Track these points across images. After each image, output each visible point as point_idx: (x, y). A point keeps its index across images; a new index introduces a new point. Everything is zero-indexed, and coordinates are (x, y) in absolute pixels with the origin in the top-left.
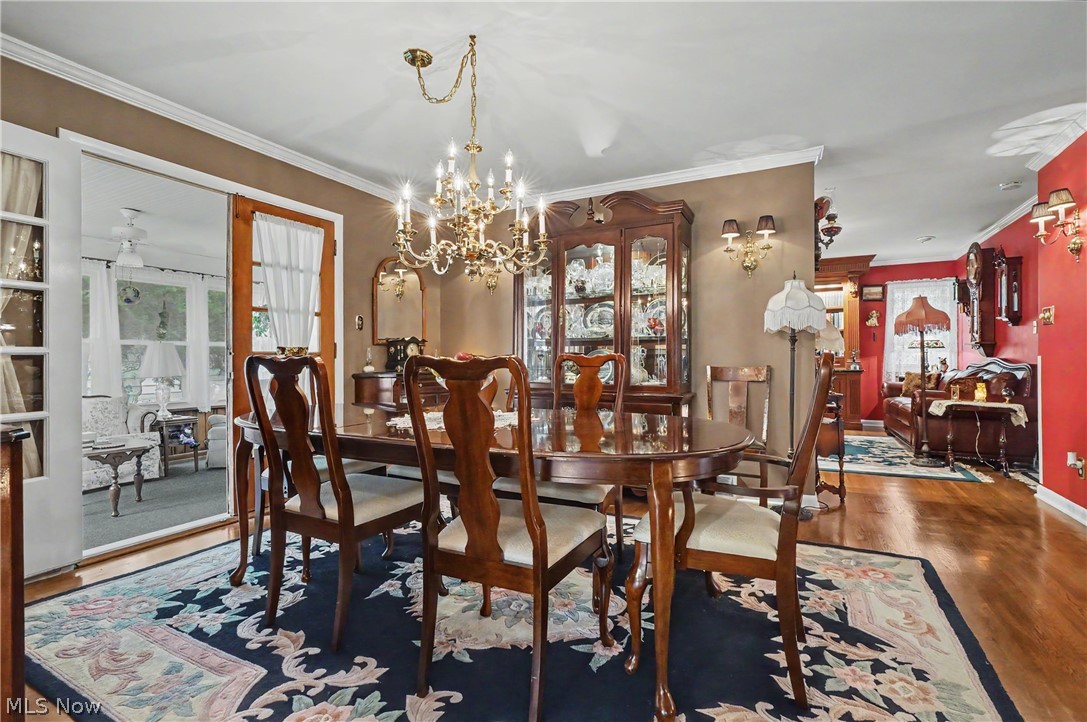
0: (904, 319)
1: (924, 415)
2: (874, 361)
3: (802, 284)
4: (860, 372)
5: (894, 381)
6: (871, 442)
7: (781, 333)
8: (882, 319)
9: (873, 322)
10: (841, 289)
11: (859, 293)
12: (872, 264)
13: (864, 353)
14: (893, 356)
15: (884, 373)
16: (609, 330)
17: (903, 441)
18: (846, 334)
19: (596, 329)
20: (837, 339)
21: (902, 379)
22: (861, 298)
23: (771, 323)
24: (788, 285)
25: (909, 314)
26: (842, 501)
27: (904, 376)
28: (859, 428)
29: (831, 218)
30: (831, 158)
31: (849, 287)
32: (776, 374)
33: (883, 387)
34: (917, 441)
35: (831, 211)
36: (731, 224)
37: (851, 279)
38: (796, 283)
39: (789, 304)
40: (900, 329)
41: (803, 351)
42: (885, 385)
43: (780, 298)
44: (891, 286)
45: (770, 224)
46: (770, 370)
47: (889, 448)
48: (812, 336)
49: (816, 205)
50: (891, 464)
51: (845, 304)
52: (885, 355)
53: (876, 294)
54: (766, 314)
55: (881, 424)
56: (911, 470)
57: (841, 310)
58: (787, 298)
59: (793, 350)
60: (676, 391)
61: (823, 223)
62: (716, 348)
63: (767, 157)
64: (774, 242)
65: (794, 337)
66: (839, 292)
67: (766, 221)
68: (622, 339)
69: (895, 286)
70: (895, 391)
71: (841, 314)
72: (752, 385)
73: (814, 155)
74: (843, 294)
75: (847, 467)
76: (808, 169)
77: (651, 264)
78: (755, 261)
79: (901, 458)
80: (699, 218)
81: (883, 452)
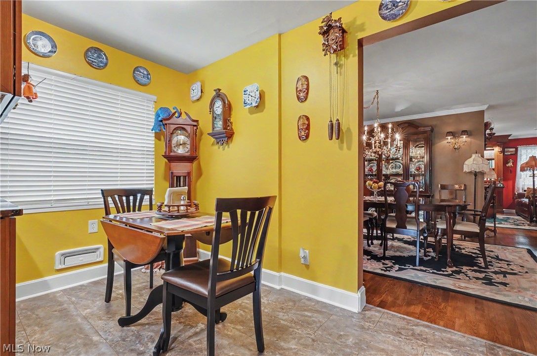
0: (524, 165)
1: (534, 205)
2: (510, 182)
3: (480, 155)
4: (503, 187)
5: (521, 191)
6: (508, 218)
7: (470, 172)
8: (515, 163)
9: (510, 164)
10: (493, 150)
11: (503, 152)
12: (509, 138)
13: (505, 179)
14: (521, 180)
15: (516, 188)
16: (400, 171)
17: (525, 218)
18: (496, 170)
19: (394, 170)
20: (493, 175)
21: (525, 191)
22: (504, 154)
23: (466, 169)
24: (474, 156)
25: (527, 163)
26: (495, 235)
27: (526, 189)
28: (502, 213)
29: (492, 129)
30: (490, 107)
31: (497, 149)
32: (468, 187)
33: (515, 194)
34: (531, 216)
35: (492, 126)
36: (449, 133)
37: (499, 146)
38: (477, 155)
39: (475, 162)
40: (523, 170)
41: (479, 179)
42: (516, 193)
43: (471, 160)
44: (520, 148)
45: (466, 133)
46: (465, 185)
47: (518, 220)
48: (482, 174)
49: (485, 125)
50: (518, 225)
51: (495, 156)
52: (517, 180)
53: (512, 151)
54: (464, 166)
55: (514, 211)
56: (527, 227)
57: (493, 159)
58: (474, 160)
59: (475, 179)
60: (428, 193)
61: (488, 131)
62: (443, 177)
63: (464, 109)
64: (468, 139)
65: (476, 174)
66: (492, 151)
67: (464, 132)
68: (407, 174)
69: (522, 148)
70: (521, 196)
71: (493, 161)
72: (457, 191)
73: (484, 107)
74: (493, 152)
75: (497, 225)
76: (482, 113)
77: (415, 147)
78: (459, 146)
79: (523, 223)
80: (436, 130)
81: (515, 221)
